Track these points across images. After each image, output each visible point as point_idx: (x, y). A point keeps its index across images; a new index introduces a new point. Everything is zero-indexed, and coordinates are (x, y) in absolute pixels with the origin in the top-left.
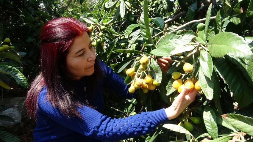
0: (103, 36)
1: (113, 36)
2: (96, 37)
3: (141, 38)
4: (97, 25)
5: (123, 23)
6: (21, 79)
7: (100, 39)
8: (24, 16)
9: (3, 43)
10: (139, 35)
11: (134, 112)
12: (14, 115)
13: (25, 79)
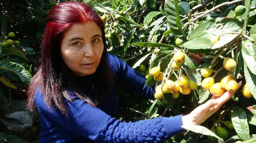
0: (119, 27)
1: (130, 26)
2: (110, 28)
3: (163, 28)
4: (111, 14)
5: (143, 12)
6: (26, 76)
7: (115, 30)
8: (33, 9)
9: (6, 37)
10: (162, 25)
11: (157, 113)
12: (25, 119)
13: (30, 76)
